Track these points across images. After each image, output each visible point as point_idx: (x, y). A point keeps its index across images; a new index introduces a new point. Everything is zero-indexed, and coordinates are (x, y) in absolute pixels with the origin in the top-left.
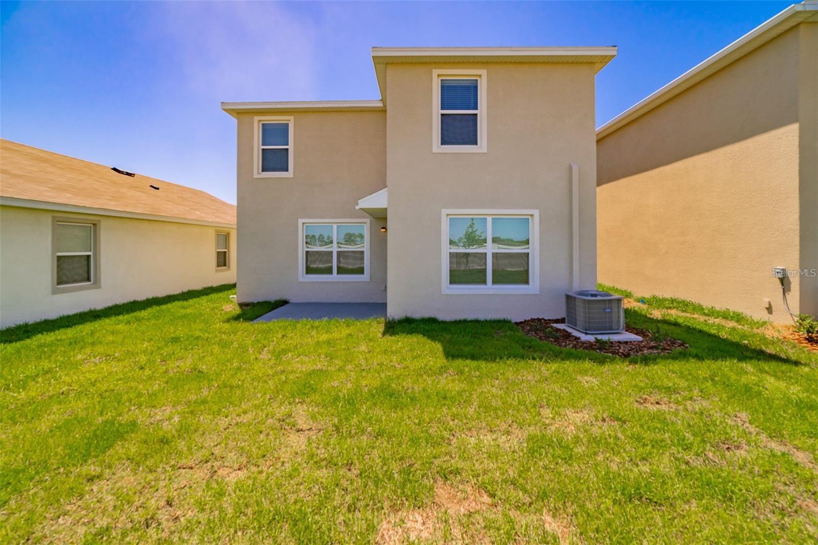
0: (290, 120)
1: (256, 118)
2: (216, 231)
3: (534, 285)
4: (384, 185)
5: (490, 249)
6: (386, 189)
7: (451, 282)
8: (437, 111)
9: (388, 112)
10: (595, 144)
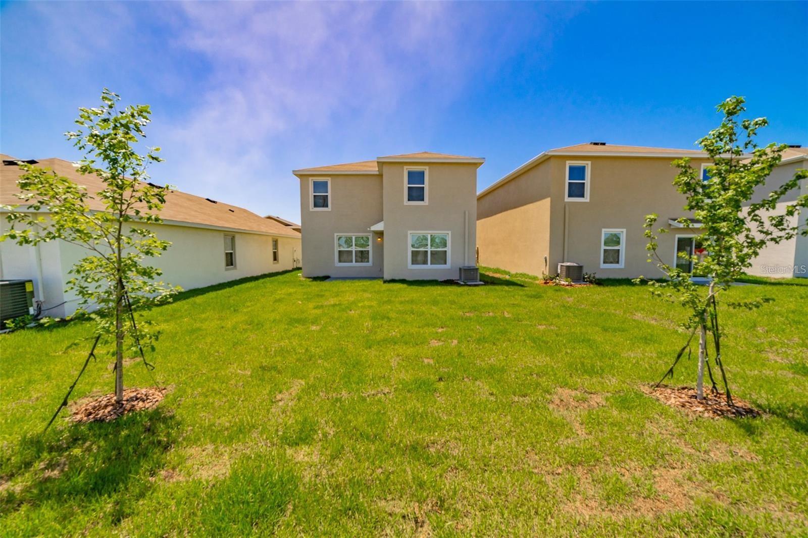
0: (329, 180)
1: (310, 178)
2: (273, 238)
3: (448, 265)
4: (382, 220)
5: (429, 249)
6: (383, 222)
7: (412, 264)
8: (406, 185)
9: (384, 176)
10: (476, 202)
